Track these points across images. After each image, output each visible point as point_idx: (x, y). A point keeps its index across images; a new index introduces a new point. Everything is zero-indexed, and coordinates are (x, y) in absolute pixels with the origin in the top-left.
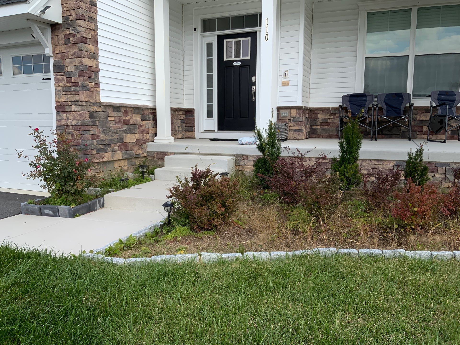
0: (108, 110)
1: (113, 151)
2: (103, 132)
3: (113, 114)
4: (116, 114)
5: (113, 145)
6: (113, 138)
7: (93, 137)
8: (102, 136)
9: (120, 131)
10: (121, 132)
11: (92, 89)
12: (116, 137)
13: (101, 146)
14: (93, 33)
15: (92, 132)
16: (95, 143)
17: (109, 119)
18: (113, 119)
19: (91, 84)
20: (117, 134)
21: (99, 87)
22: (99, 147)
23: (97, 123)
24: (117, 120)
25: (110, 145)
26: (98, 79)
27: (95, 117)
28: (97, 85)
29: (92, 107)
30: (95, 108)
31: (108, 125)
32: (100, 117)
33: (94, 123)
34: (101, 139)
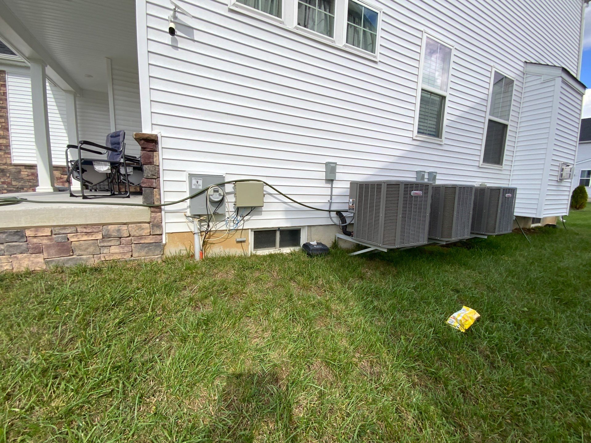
0: (19, 167)
2: (14, 180)
3: (25, 170)
4: (28, 170)
5: (25, 189)
6: (26, 184)
7: (4, 183)
8: (14, 183)
9: (33, 180)
10: (35, 181)
11: (3, 156)
12: (30, 184)
13: (14, 189)
14: (3, 124)
15: (2, 180)
16: (5, 187)
17: (22, 173)
18: (26, 173)
19: (1, 153)
20: (30, 182)
21: (11, 155)
22: (9, 189)
23: (8, 175)
24: (30, 174)
26: (10, 150)
27: (5, 172)
28: (9, 154)
30: (6, 166)
31: (20, 177)
32: (10, 172)
33: (5, 175)
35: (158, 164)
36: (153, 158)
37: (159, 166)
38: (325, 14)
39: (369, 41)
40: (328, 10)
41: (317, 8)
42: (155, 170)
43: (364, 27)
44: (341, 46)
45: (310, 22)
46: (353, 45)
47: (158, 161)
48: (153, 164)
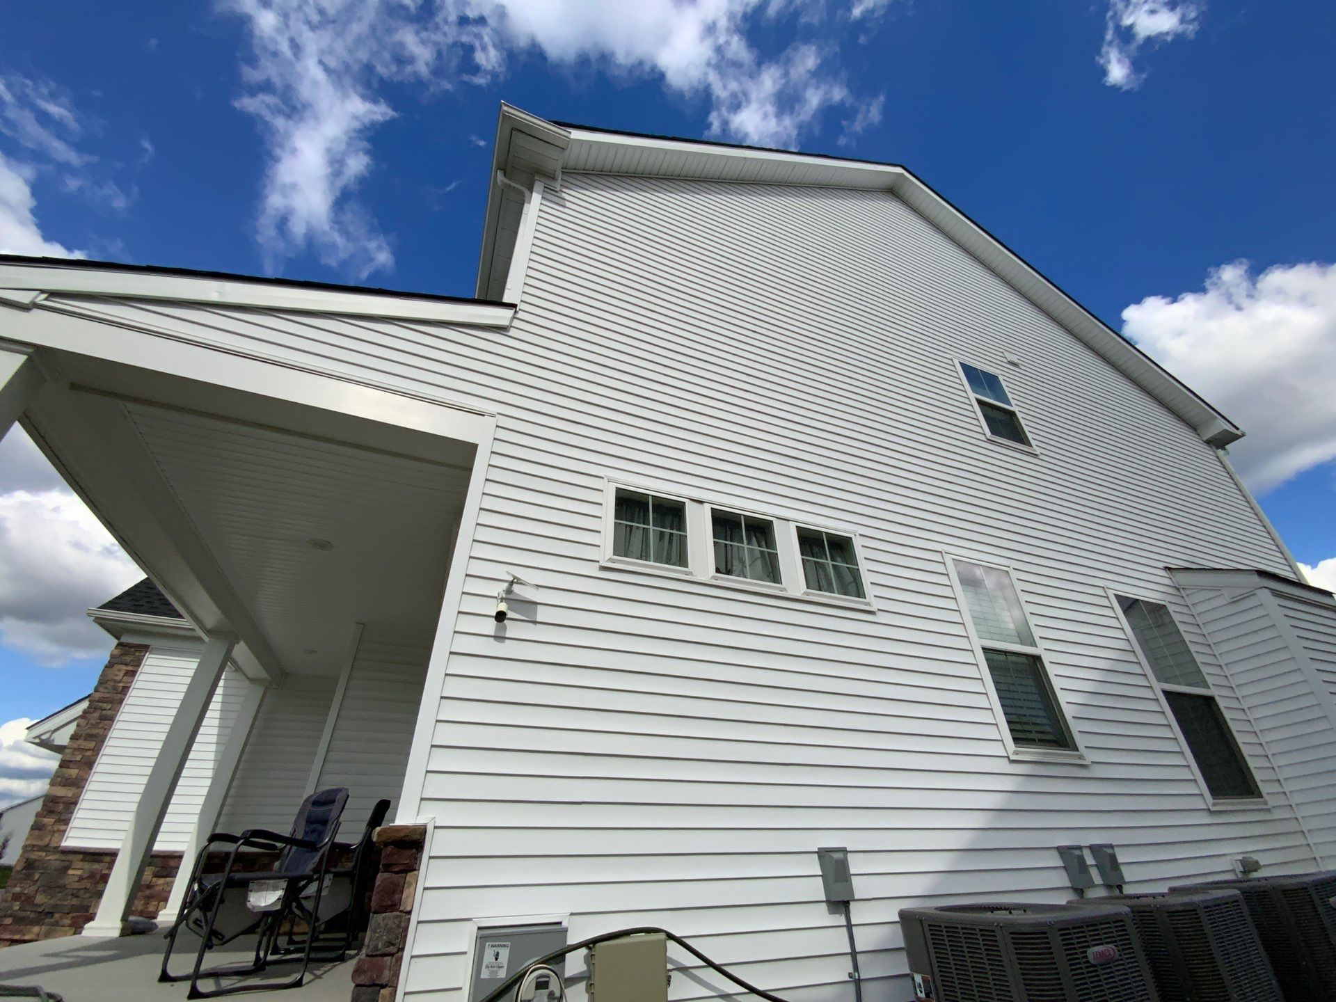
0: (70, 857)
1: (56, 924)
2: (44, 891)
3: (80, 865)
4: (87, 865)
5: (57, 916)
6: (65, 903)
7: (16, 897)
8: (40, 899)
9: (85, 893)
10: (88, 895)
11: (49, 828)
12: (75, 901)
15: (18, 889)
16: (16, 908)
17: (71, 872)
18: (80, 872)
19: (48, 821)
20: (77, 897)
21: (68, 824)
22: (22, 914)
24: (86, 875)
25: (51, 914)
26: (72, 813)
27: (34, 868)
28: (66, 822)
29: (36, 853)
31: (62, 882)
32: (45, 868)
33: (29, 876)
34: (36, 902)
35: (408, 909)
36: (402, 892)
37: (409, 913)
38: (762, 552)
39: (849, 578)
40: (763, 543)
41: (745, 545)
42: (398, 926)
43: (833, 559)
44: (798, 595)
45: (736, 565)
46: (820, 590)
47: (410, 901)
48: (397, 910)
